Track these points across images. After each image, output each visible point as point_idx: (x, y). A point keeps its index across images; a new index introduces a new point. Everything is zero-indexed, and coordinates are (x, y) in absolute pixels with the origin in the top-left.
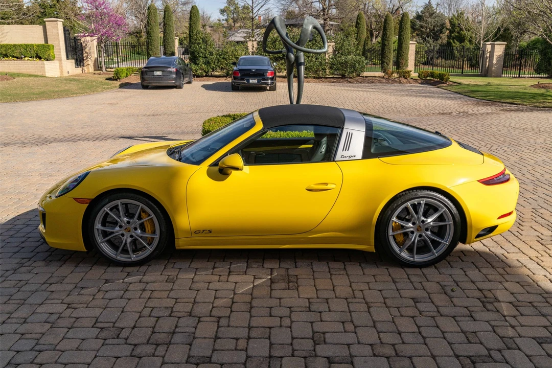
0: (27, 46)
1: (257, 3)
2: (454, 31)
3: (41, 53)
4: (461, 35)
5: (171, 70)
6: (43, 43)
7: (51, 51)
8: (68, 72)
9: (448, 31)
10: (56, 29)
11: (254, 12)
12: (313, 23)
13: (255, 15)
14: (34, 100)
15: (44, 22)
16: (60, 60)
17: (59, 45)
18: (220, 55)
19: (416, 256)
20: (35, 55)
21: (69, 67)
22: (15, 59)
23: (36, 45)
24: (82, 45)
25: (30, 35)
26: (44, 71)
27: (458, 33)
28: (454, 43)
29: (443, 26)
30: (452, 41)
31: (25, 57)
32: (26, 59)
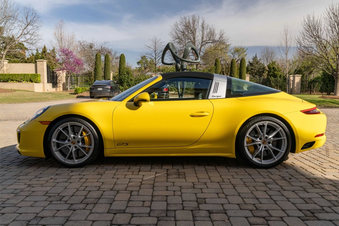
0: (25, 75)
1: (158, 56)
2: (271, 72)
3: (33, 79)
4: (275, 74)
5: (107, 87)
6: (34, 73)
7: (39, 78)
8: (48, 90)
9: (267, 72)
10: (43, 66)
11: (156, 61)
12: (191, 46)
14: (26, 102)
15: (36, 62)
16: (43, 83)
17: (44, 75)
18: (136, 81)
19: (263, 161)
20: (29, 80)
21: (49, 87)
22: (17, 82)
23: (30, 74)
24: (57, 76)
25: (28, 69)
26: (34, 88)
27: (273, 72)
28: (271, 78)
30: (269, 77)
31: (23, 81)
32: (24, 82)
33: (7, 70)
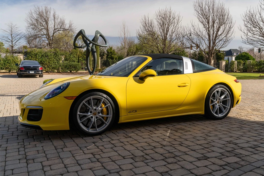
12: (100, 33)
13: (13, 45)
29: (104, 53)
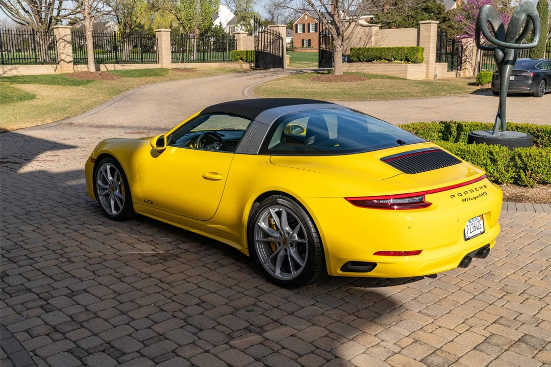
0: (399, 48)
3: (409, 56)
5: (526, 74)
6: (415, 45)
7: (419, 54)
8: (436, 76)
10: (430, 30)
15: (418, 25)
16: (428, 63)
17: (429, 48)
20: (405, 57)
21: (441, 71)
22: (386, 61)
23: (407, 48)
24: (462, 48)
25: (402, 38)
26: (406, 73)
31: (395, 59)
32: (395, 61)
33: (377, 42)
